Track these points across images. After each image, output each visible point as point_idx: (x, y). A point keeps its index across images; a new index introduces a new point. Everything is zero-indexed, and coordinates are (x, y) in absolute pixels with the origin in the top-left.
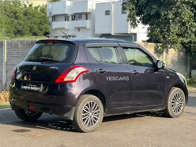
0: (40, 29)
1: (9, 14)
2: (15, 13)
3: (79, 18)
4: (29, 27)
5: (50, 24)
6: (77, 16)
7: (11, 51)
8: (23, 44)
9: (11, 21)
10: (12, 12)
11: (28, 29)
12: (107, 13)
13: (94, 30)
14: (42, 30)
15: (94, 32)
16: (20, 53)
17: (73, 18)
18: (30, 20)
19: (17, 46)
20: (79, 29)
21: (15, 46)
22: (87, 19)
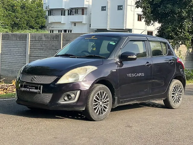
0: (36, 23)
1: (6, 7)
2: (13, 6)
3: (75, 13)
4: (26, 20)
5: (46, 18)
6: (74, 11)
7: (35, 44)
8: (47, 37)
9: (9, 14)
10: (10, 5)
11: (25, 22)
12: (103, 9)
13: (90, 25)
14: (38, 24)
15: (90, 27)
16: (43, 46)
17: (69, 12)
18: (27, 13)
19: (41, 39)
20: (75, 24)
21: (38, 39)
22: (83, 14)
